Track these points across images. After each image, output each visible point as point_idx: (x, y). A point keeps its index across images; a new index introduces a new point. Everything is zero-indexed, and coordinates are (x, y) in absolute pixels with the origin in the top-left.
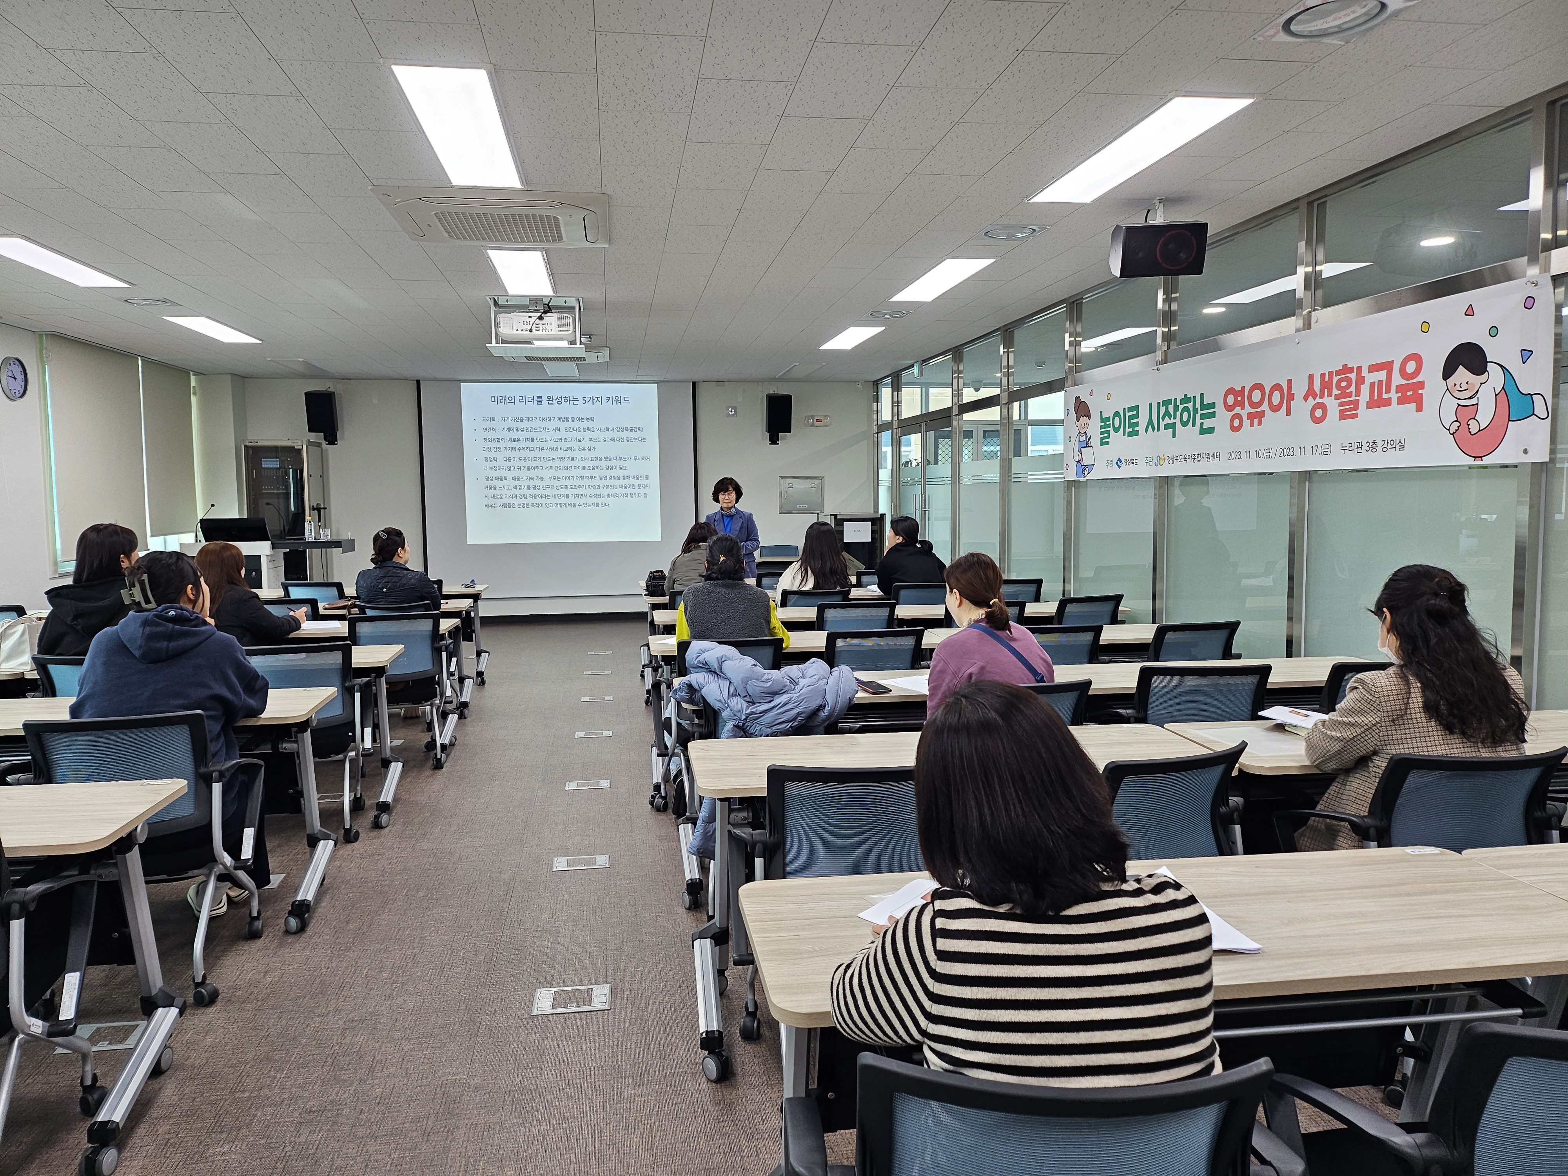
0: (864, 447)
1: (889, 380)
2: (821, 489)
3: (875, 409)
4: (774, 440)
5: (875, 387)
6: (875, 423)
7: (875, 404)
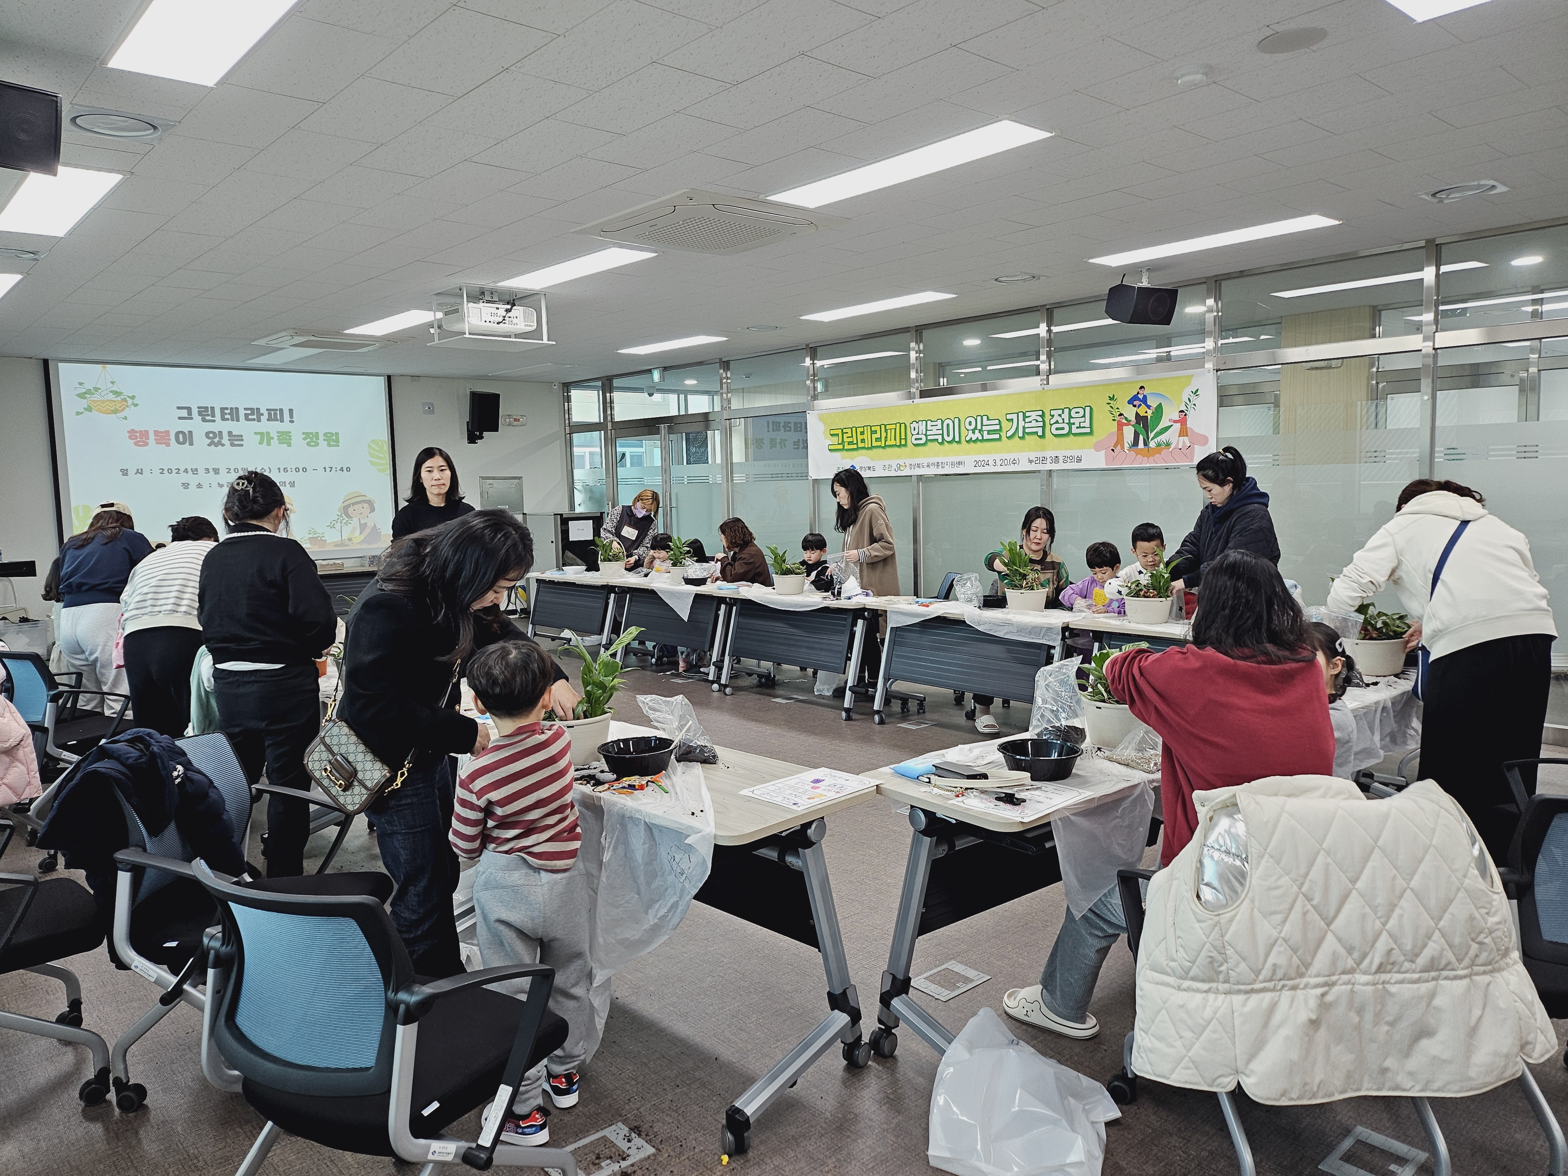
0: (558, 446)
1: (599, 383)
2: (521, 490)
3: (566, 408)
4: (472, 439)
5: (565, 388)
6: (567, 422)
7: (566, 404)
